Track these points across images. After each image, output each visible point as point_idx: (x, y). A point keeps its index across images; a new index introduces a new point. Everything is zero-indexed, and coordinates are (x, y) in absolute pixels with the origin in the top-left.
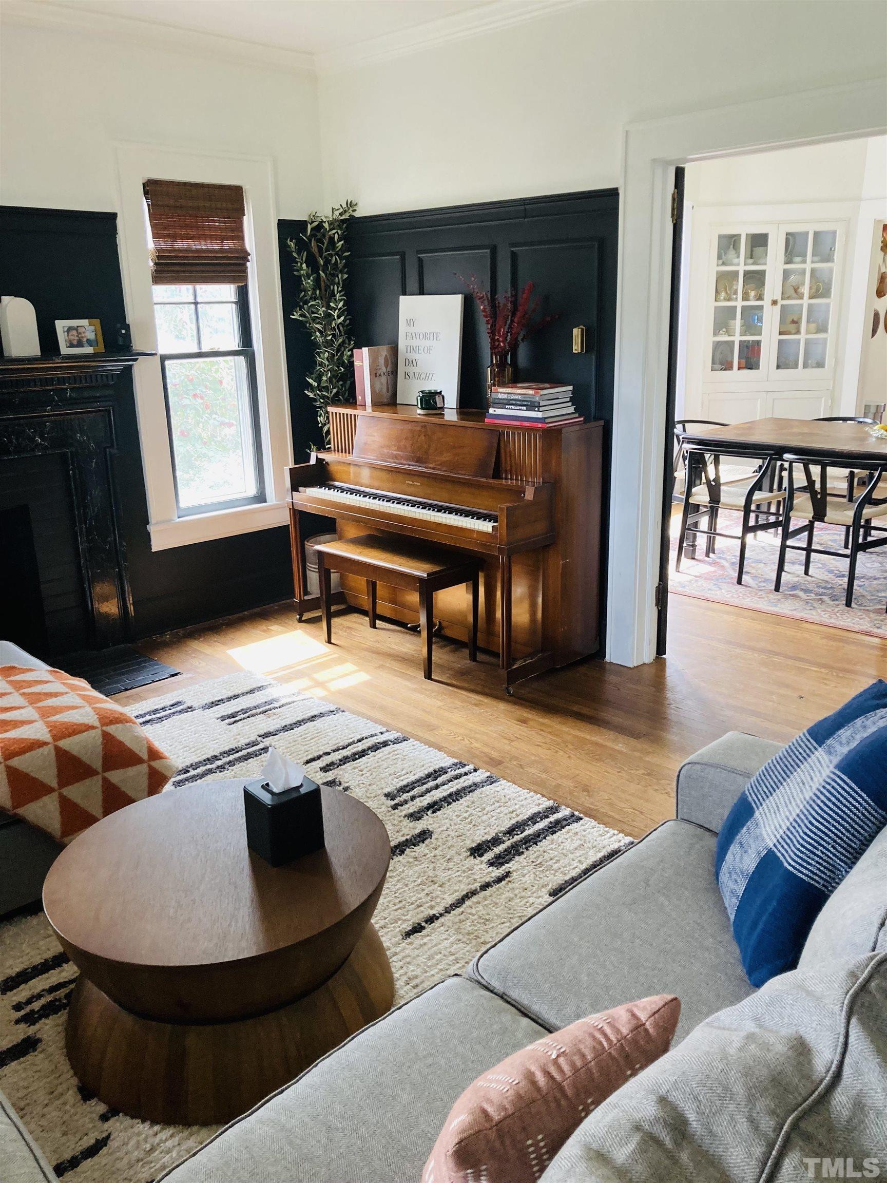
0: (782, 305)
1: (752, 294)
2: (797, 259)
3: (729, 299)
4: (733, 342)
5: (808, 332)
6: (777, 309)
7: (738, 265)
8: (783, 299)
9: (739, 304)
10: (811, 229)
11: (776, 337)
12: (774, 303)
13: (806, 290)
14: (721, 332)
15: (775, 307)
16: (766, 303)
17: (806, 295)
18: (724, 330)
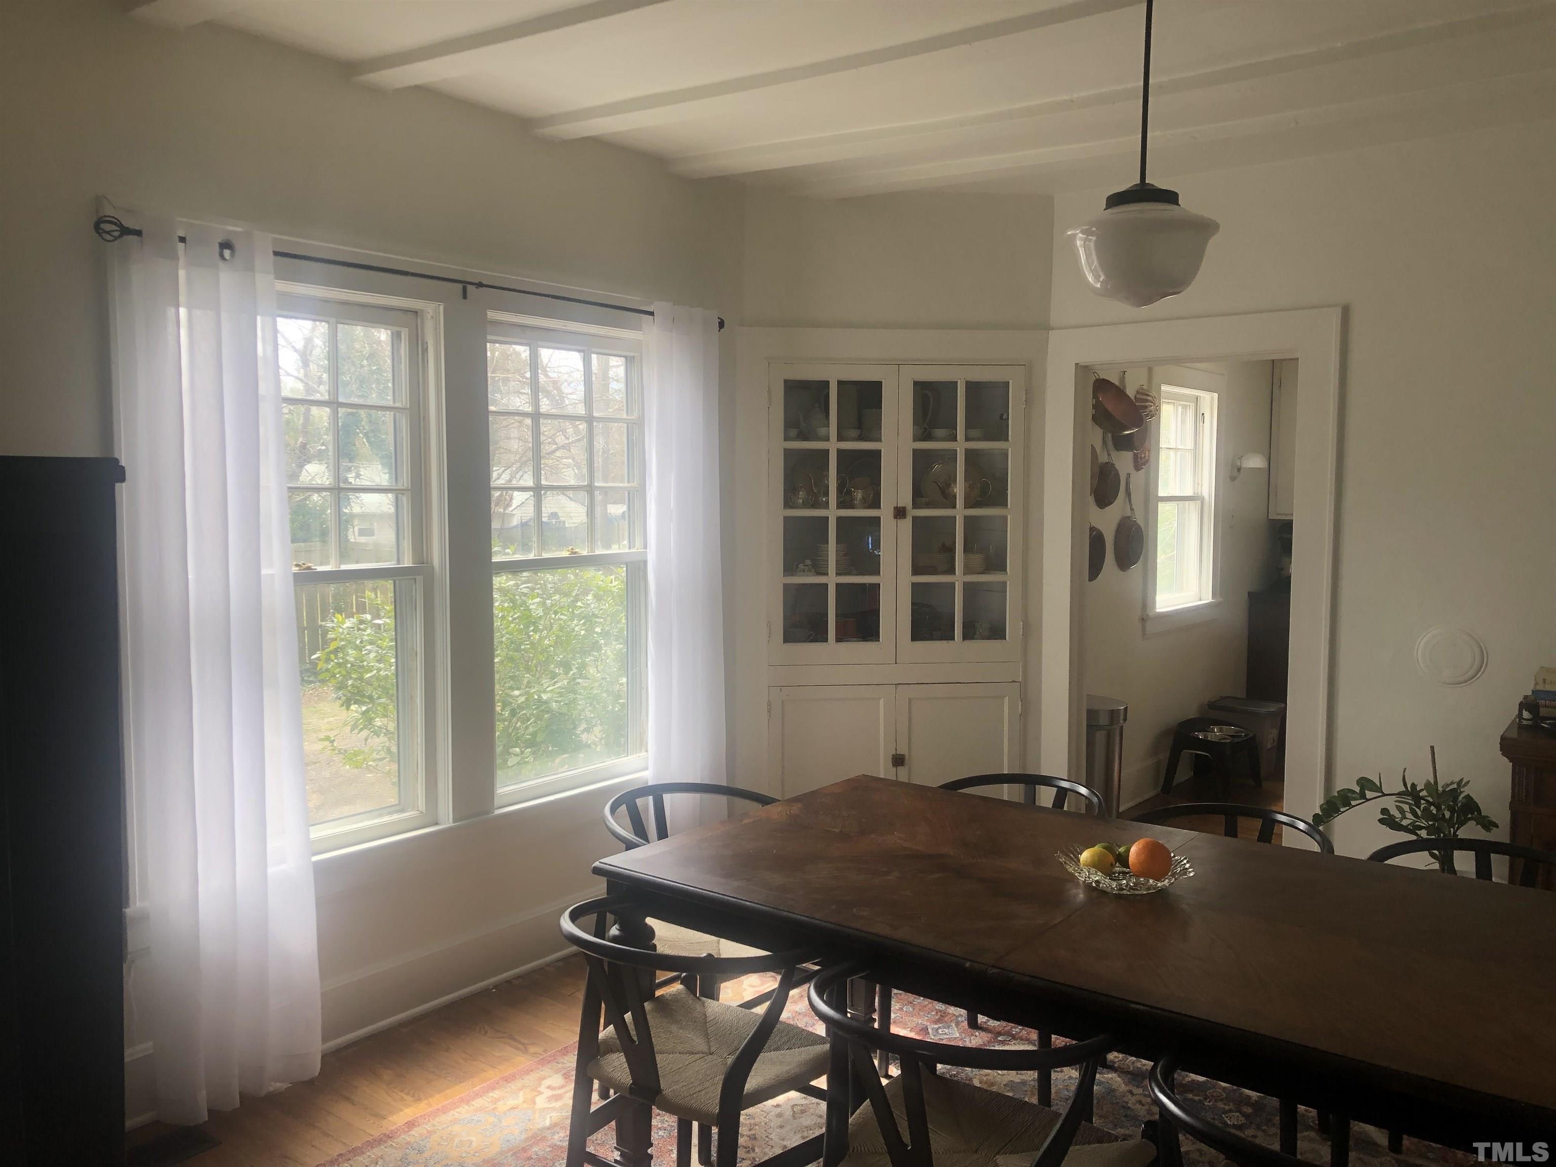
0: (913, 518)
1: (859, 495)
2: (940, 432)
3: (815, 505)
4: (826, 586)
5: (968, 570)
6: (906, 525)
7: (827, 439)
8: (915, 505)
9: (833, 513)
10: (960, 376)
11: (906, 579)
12: (900, 513)
13: (959, 490)
14: (801, 566)
15: (901, 522)
16: (885, 513)
17: (960, 502)
18: (808, 562)
